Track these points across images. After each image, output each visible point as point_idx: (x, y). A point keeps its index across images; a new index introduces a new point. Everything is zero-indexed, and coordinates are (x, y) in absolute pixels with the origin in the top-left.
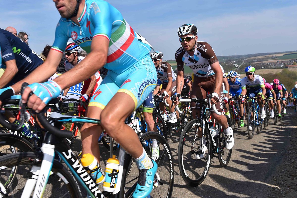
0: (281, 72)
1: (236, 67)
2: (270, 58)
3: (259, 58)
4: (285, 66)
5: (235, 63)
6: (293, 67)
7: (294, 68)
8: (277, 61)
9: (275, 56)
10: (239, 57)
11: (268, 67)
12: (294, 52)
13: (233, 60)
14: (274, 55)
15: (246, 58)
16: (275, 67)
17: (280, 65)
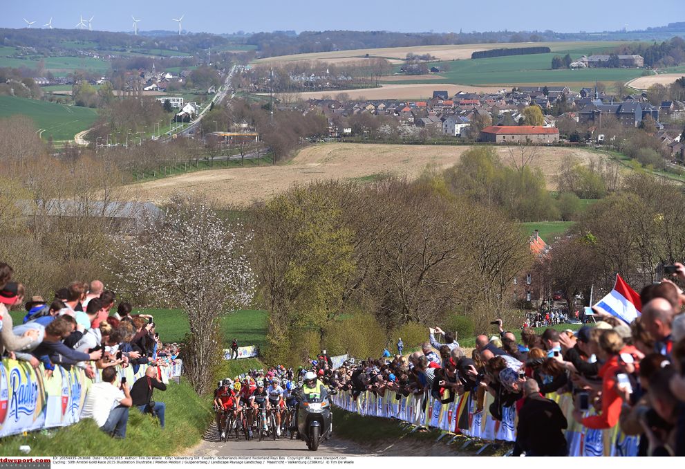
0: (451, 165)
1: (179, 119)
2: (392, 66)
3: (330, 62)
4: (480, 126)
5: (171, 88)
6: (524, 139)
7: (529, 143)
8: (436, 94)
9: (426, 58)
10: (200, 42)
11: (381, 129)
12: (535, 37)
13: (164, 66)
14: (420, 51)
15: (244, 59)
16: (422, 133)
17: (448, 121)
